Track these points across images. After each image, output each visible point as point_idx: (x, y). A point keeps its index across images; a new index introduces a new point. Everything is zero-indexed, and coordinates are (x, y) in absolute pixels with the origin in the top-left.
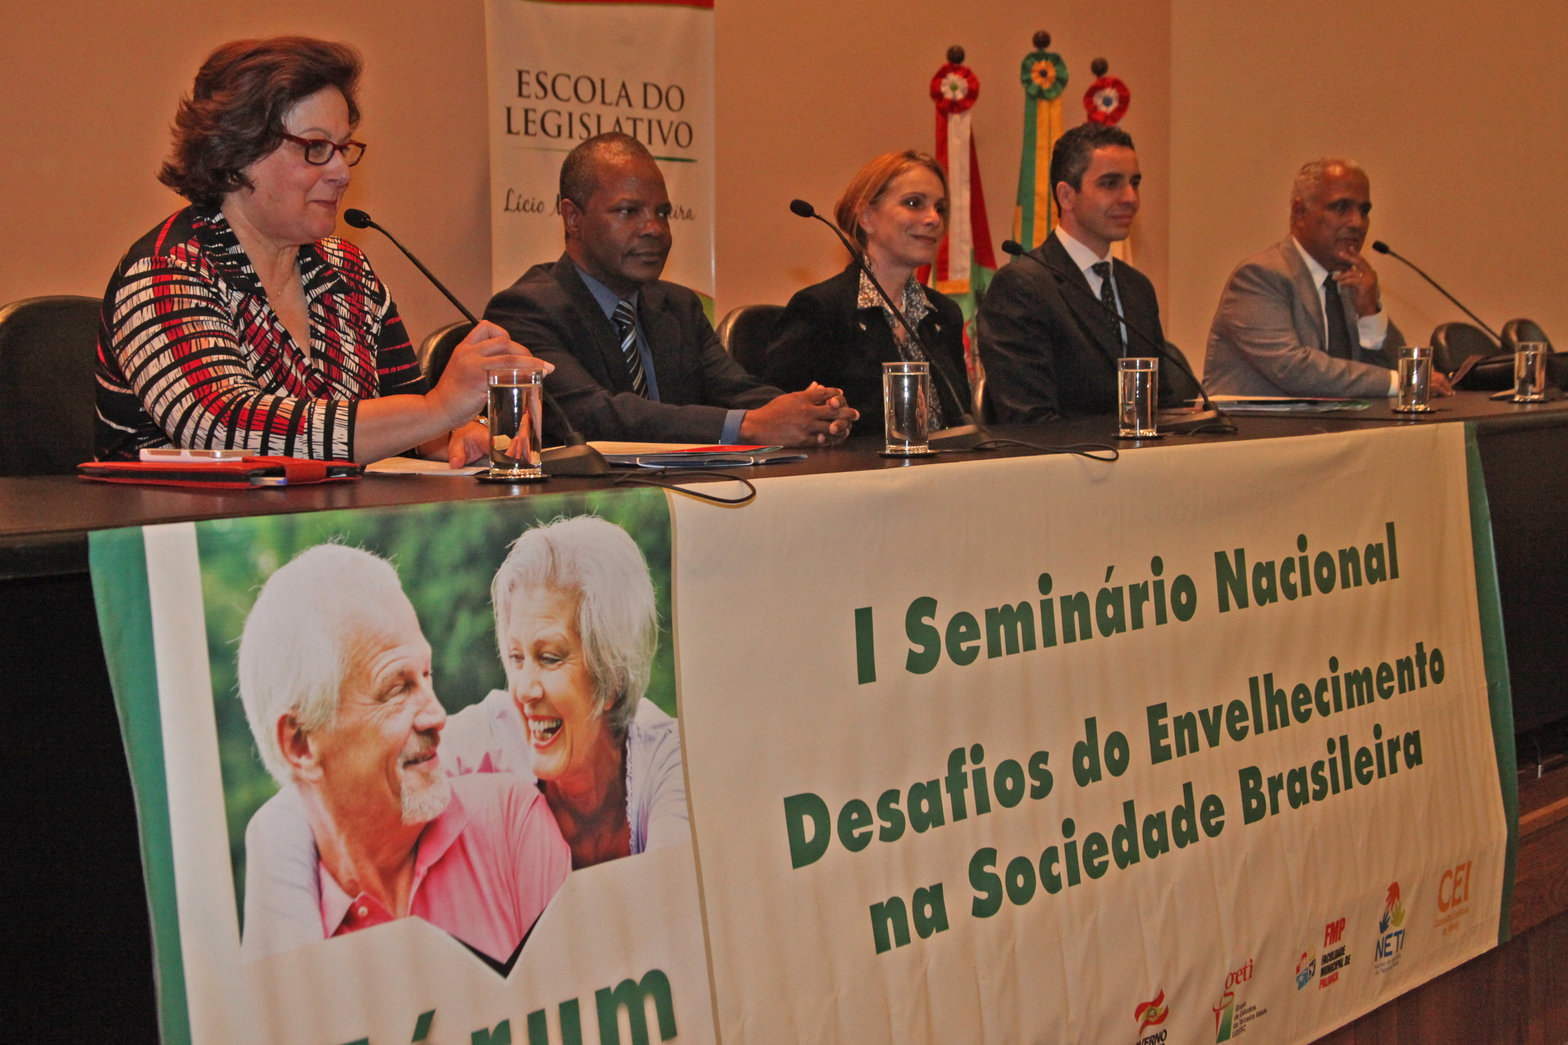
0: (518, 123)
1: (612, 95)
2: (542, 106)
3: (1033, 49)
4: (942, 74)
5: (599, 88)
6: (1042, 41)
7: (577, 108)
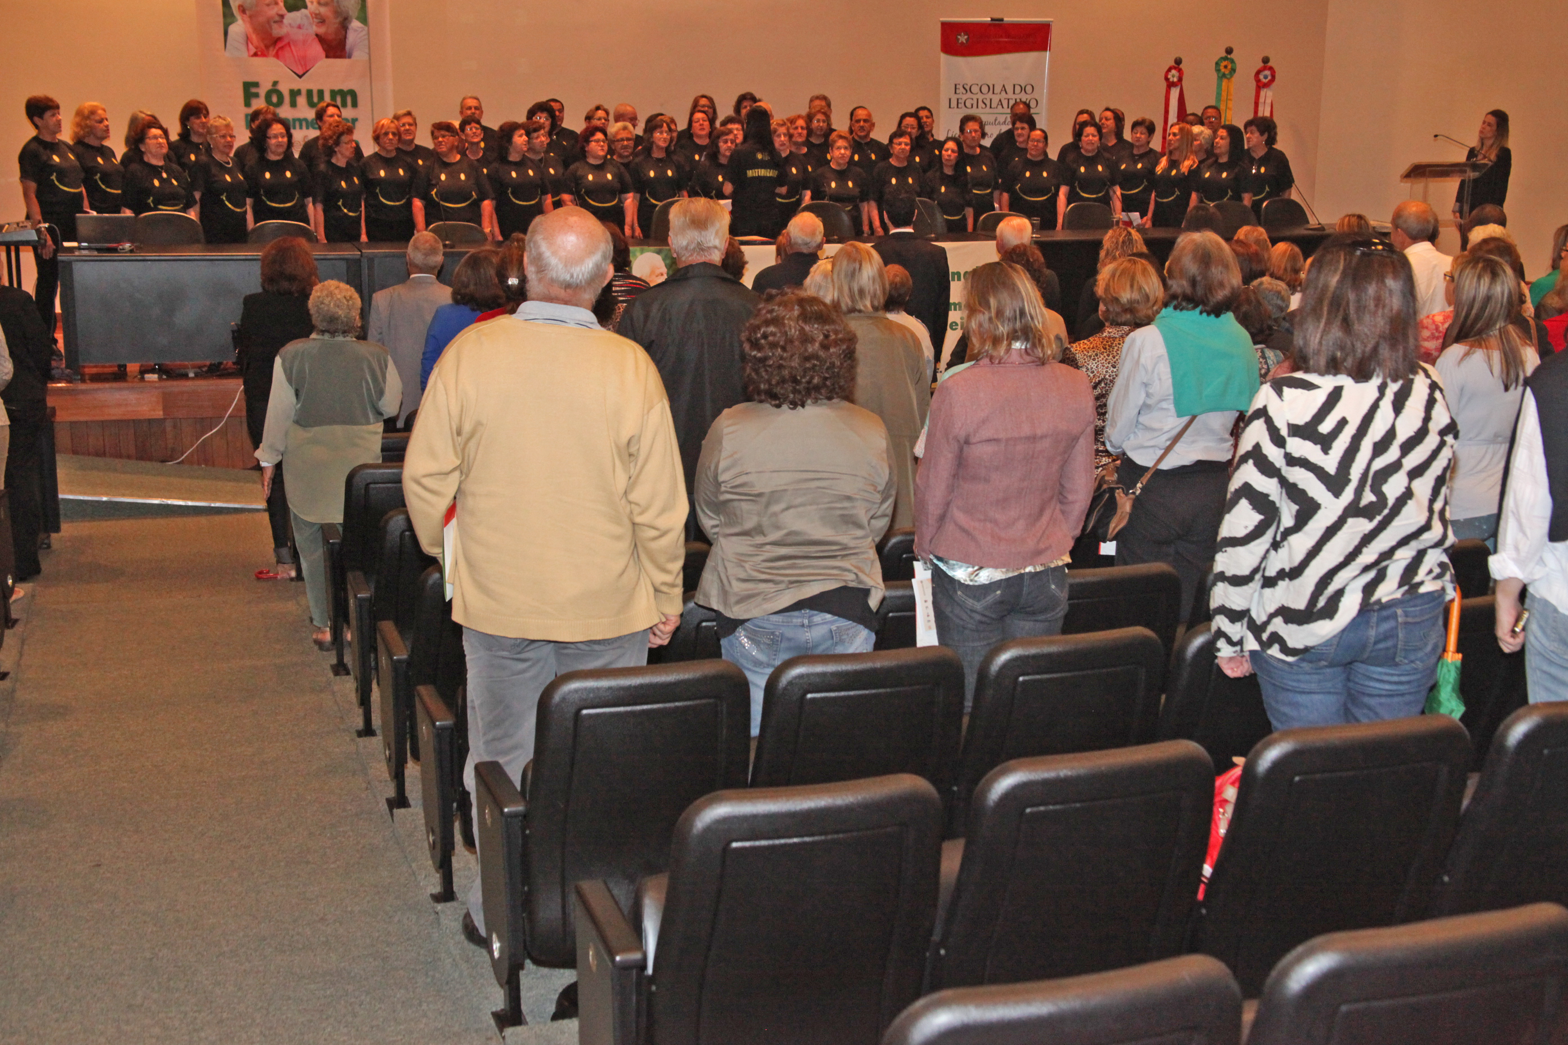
0: (954, 103)
1: (997, 90)
2: (964, 97)
3: (1224, 54)
4: (1169, 70)
5: (991, 89)
6: (1229, 51)
7: (980, 97)
